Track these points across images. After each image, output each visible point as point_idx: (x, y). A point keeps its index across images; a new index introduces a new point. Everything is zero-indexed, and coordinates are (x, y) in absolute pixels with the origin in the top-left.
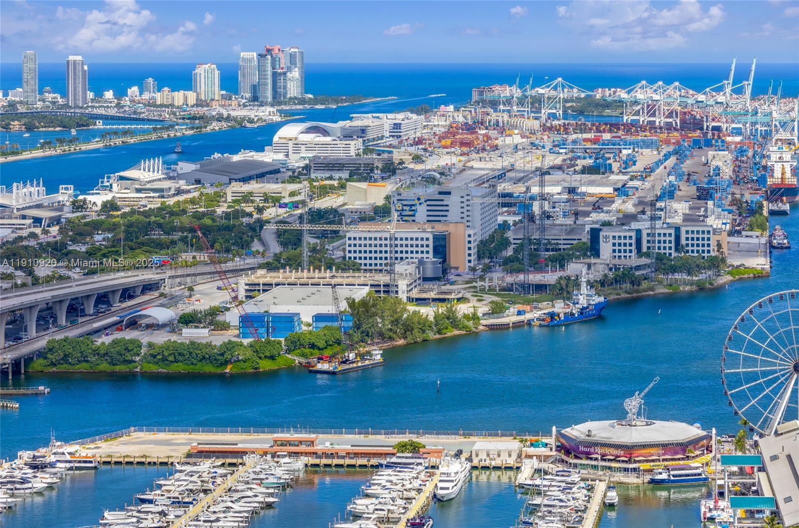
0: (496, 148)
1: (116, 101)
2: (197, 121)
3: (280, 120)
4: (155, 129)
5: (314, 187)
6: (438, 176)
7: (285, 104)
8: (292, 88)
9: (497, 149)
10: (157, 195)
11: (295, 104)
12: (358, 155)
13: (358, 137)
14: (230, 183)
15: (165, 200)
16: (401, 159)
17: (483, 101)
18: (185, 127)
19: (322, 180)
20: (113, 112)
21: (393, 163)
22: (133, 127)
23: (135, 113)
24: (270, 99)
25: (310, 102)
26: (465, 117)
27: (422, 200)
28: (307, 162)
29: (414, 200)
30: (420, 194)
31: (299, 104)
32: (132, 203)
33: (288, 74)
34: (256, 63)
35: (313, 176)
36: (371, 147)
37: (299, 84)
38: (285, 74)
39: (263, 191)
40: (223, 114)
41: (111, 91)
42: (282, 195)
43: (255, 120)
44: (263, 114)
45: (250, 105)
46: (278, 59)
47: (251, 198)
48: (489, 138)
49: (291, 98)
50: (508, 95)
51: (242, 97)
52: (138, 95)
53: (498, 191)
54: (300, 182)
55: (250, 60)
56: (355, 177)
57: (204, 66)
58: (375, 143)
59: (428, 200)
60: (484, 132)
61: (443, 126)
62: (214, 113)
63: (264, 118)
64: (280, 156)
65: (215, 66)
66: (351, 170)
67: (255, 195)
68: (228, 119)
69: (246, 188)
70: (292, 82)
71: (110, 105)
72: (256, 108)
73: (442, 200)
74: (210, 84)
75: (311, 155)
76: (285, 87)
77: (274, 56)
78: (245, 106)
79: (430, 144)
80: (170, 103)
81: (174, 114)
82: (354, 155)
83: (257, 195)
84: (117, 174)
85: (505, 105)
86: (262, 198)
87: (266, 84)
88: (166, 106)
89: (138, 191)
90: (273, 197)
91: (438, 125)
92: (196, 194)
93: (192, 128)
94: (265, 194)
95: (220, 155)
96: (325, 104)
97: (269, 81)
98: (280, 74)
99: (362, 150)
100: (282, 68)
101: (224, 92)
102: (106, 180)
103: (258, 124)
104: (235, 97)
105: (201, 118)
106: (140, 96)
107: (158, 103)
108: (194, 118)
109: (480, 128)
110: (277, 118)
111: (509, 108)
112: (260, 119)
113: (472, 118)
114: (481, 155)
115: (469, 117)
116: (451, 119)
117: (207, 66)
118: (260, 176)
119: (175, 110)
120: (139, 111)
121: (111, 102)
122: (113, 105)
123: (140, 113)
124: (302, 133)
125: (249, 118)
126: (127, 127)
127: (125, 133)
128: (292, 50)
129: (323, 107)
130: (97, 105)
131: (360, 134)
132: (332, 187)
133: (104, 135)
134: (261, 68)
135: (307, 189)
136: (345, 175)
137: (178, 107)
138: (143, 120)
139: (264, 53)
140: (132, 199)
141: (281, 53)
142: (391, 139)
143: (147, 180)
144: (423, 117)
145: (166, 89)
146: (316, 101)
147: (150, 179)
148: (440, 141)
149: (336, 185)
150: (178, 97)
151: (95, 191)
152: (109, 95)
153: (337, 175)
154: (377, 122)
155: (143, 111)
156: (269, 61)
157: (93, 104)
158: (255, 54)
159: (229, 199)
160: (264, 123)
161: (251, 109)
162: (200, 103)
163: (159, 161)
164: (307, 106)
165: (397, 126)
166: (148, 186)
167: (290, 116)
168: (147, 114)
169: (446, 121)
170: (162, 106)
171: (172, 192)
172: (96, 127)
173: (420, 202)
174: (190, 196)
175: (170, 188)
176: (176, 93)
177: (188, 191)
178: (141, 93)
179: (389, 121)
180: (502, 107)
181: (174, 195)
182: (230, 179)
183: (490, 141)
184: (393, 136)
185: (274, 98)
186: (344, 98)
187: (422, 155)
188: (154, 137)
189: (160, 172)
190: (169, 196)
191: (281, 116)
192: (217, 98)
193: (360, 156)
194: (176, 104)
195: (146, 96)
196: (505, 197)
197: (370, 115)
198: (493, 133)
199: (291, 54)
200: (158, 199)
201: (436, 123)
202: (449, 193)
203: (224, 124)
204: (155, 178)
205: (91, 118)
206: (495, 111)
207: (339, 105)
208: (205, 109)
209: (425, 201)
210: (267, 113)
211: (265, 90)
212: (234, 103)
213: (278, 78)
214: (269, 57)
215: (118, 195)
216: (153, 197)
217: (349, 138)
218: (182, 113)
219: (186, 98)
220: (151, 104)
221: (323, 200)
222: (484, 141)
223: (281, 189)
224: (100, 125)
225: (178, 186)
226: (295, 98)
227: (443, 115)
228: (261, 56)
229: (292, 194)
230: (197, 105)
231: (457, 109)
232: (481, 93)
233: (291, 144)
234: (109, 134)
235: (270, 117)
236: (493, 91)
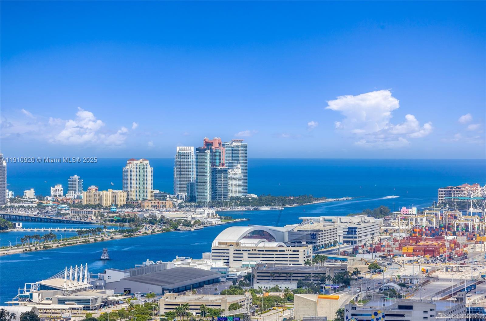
0: (464, 256)
1: (38, 201)
2: (127, 224)
3: (219, 222)
4: (80, 233)
5: (258, 299)
6: (398, 288)
7: (226, 205)
8: (234, 187)
9: (466, 258)
10: (81, 306)
11: (237, 205)
12: (307, 263)
13: (307, 243)
14: (163, 294)
15: (91, 312)
16: (356, 268)
17: (450, 203)
18: (114, 230)
19: (266, 291)
20: (33, 213)
21: (346, 273)
22: (56, 230)
23: (58, 214)
24: (208, 199)
25: (254, 202)
26: (429, 221)
27: (380, 316)
28: (250, 270)
29: (371, 315)
30: (378, 308)
31: (242, 205)
32: (54, 315)
33: (230, 171)
34: (194, 158)
35: (256, 286)
36: (322, 255)
37: (242, 182)
38: (226, 171)
39: (200, 302)
40: (156, 216)
41: (32, 190)
42: (222, 308)
43: (192, 223)
44: (201, 216)
45: (186, 206)
46: (218, 154)
47: (187, 311)
48: (456, 244)
49: (232, 199)
50: (479, 195)
51: (178, 197)
52: (62, 194)
53: (467, 306)
54: (242, 294)
55: (187, 155)
56: (304, 288)
57: (135, 162)
58: (327, 249)
59: (387, 315)
60: (451, 238)
61: (404, 231)
62: (146, 215)
63: (202, 220)
64: (220, 264)
65: (148, 162)
66: (299, 281)
67: (190, 307)
68: (162, 221)
69: (181, 299)
70: (234, 181)
71: (31, 205)
72: (193, 209)
73: (403, 316)
74: (142, 183)
75: (254, 263)
76: (226, 186)
77: (214, 151)
78: (180, 207)
79: (389, 251)
80: (97, 203)
81: (102, 215)
82: (303, 263)
83: (193, 307)
84: (38, 283)
85: (476, 207)
86: (198, 311)
87: (204, 183)
88: (93, 207)
89: (61, 301)
90: (211, 310)
91: (398, 230)
92: (125, 306)
93: (122, 232)
94: (203, 307)
95: (152, 262)
96: (270, 205)
97: (208, 179)
98: (221, 171)
99: (311, 257)
100: (223, 165)
101: (157, 191)
102: (25, 289)
103: (195, 228)
104: (170, 197)
105: (132, 220)
106: (64, 195)
107: (84, 203)
108: (123, 220)
109: (446, 234)
110: (216, 221)
111: (480, 211)
112: (197, 222)
113: (438, 222)
114: (448, 264)
115: (434, 221)
116: (414, 223)
117: (138, 162)
118: (197, 286)
119: (102, 211)
120: (63, 212)
121: (32, 202)
122: (35, 205)
123: (64, 215)
124: (245, 237)
125: (186, 221)
126: (49, 230)
127: (48, 236)
128: (234, 144)
129: (268, 208)
130: (16, 205)
131: (310, 240)
132: (278, 300)
133: (24, 238)
134: (199, 165)
135: (249, 301)
136: (292, 286)
137: (106, 208)
138: (67, 222)
139: (203, 146)
140: (54, 311)
141: (221, 147)
142: (345, 245)
143: (71, 289)
144: (381, 220)
145: (93, 187)
146: (260, 202)
147: (74, 289)
148: (400, 248)
149: (282, 297)
150: (107, 196)
151: (13, 302)
152: (30, 194)
153: (283, 286)
154: (329, 226)
155: (67, 212)
156: (209, 156)
157: (13, 204)
158: (193, 148)
159: (162, 311)
160: (202, 227)
161: (187, 211)
162: (130, 204)
163: (84, 268)
164: (251, 208)
165: (352, 231)
166: (72, 296)
167: (231, 219)
168: (71, 215)
169: (407, 225)
170: (88, 206)
171: (99, 303)
172: (15, 230)
173: (378, 317)
174: (119, 307)
175: (96, 299)
176: (105, 192)
177: (117, 303)
178: (65, 192)
179: (343, 225)
180: (472, 210)
181: (101, 307)
182: (163, 290)
183: (458, 249)
184: (347, 242)
185: (214, 197)
186: (292, 198)
187: (380, 264)
188: (79, 241)
189: (86, 280)
190: (95, 308)
191: (221, 218)
192: (149, 198)
193: (310, 264)
194: (104, 204)
195: (71, 195)
196: (475, 312)
197: (321, 218)
198: (462, 240)
199: (233, 149)
200: (83, 311)
201: (397, 228)
202: (410, 308)
203: (157, 229)
204: (80, 287)
205: (10, 220)
206: (465, 213)
207: (287, 206)
208: (136, 210)
209: (383, 317)
210: (205, 215)
211: (204, 189)
212: (169, 203)
213: (218, 175)
214: (208, 152)
215: (38, 306)
216: (78, 309)
217: (297, 244)
218: (110, 215)
219: (115, 198)
220: (77, 205)
221: (268, 314)
222: (451, 248)
223: (220, 301)
224: (19, 227)
225: (105, 296)
226: (237, 198)
227: (405, 219)
228: (199, 151)
229: (233, 307)
230: (127, 206)
231: (420, 212)
232: (448, 194)
233: (232, 250)
234: (30, 238)
235: (209, 220)
236: (462, 191)
